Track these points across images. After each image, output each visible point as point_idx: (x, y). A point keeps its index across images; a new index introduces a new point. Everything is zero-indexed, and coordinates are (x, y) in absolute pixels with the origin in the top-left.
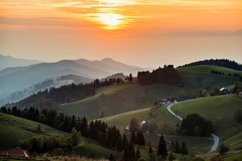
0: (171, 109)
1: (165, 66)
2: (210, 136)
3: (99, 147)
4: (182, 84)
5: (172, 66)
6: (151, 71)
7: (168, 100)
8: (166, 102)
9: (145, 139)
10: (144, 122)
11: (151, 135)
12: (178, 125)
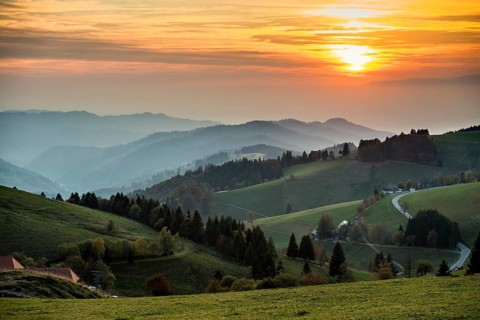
0: (399, 202)
1: (413, 131)
2: (455, 246)
3: (212, 259)
4: (440, 161)
5: (426, 131)
6: (382, 140)
7: (400, 186)
8: (394, 190)
9: (315, 249)
10: (345, 222)
11: (354, 244)
12: (401, 229)
